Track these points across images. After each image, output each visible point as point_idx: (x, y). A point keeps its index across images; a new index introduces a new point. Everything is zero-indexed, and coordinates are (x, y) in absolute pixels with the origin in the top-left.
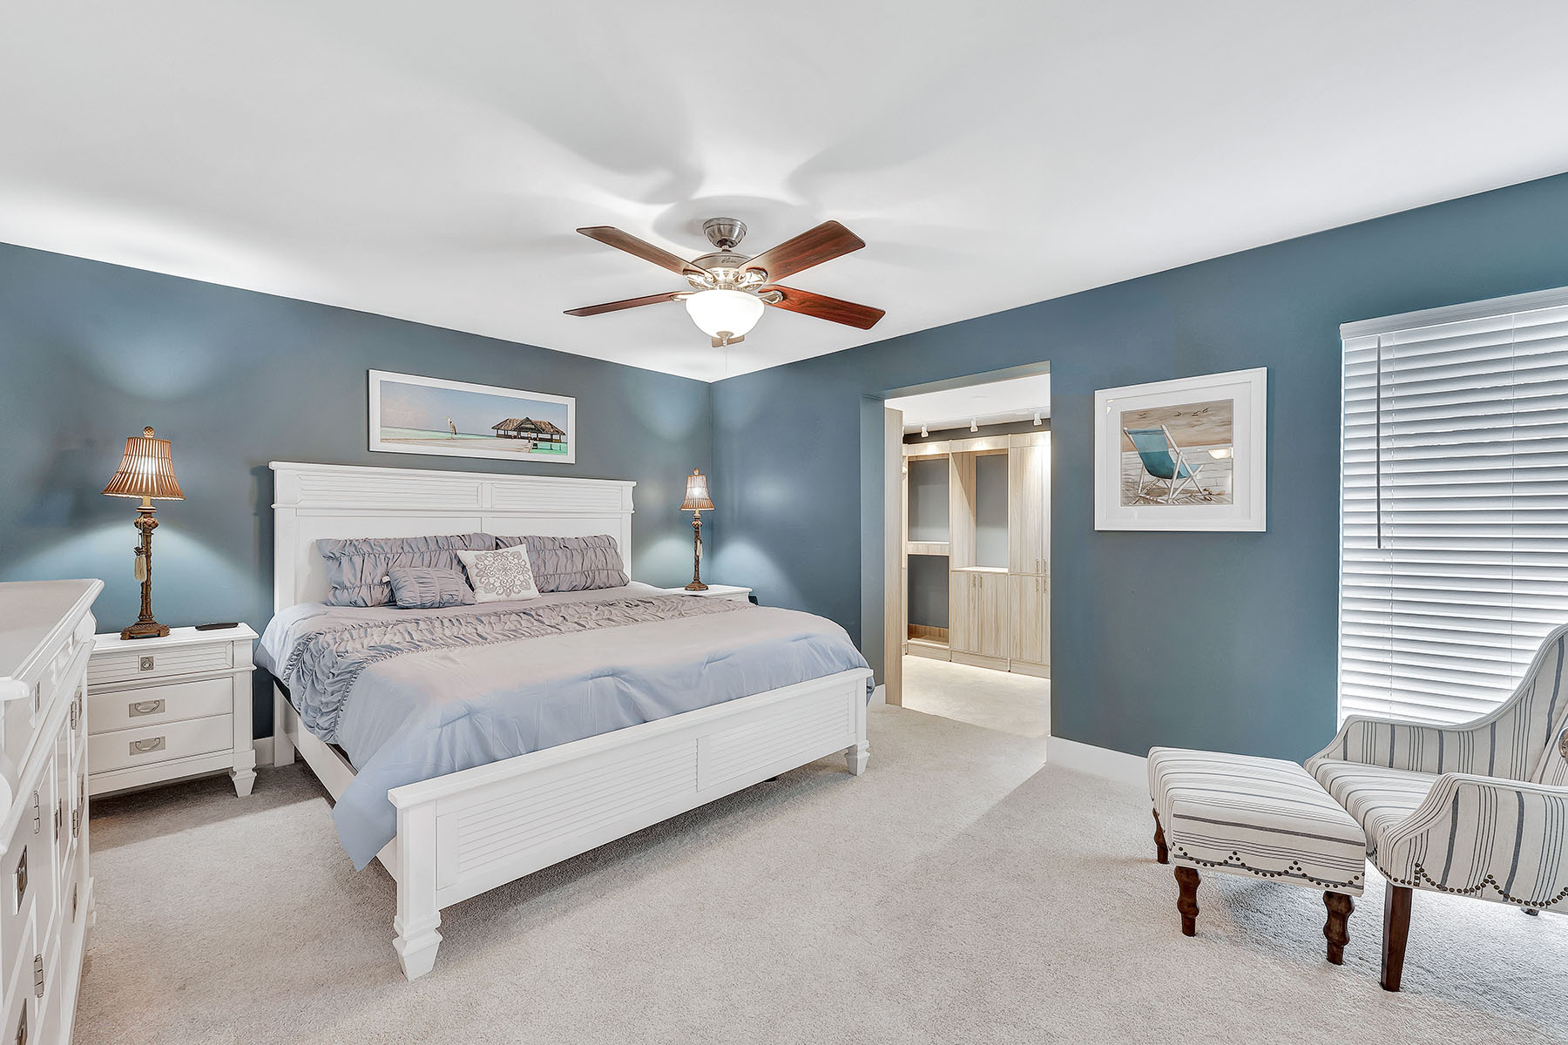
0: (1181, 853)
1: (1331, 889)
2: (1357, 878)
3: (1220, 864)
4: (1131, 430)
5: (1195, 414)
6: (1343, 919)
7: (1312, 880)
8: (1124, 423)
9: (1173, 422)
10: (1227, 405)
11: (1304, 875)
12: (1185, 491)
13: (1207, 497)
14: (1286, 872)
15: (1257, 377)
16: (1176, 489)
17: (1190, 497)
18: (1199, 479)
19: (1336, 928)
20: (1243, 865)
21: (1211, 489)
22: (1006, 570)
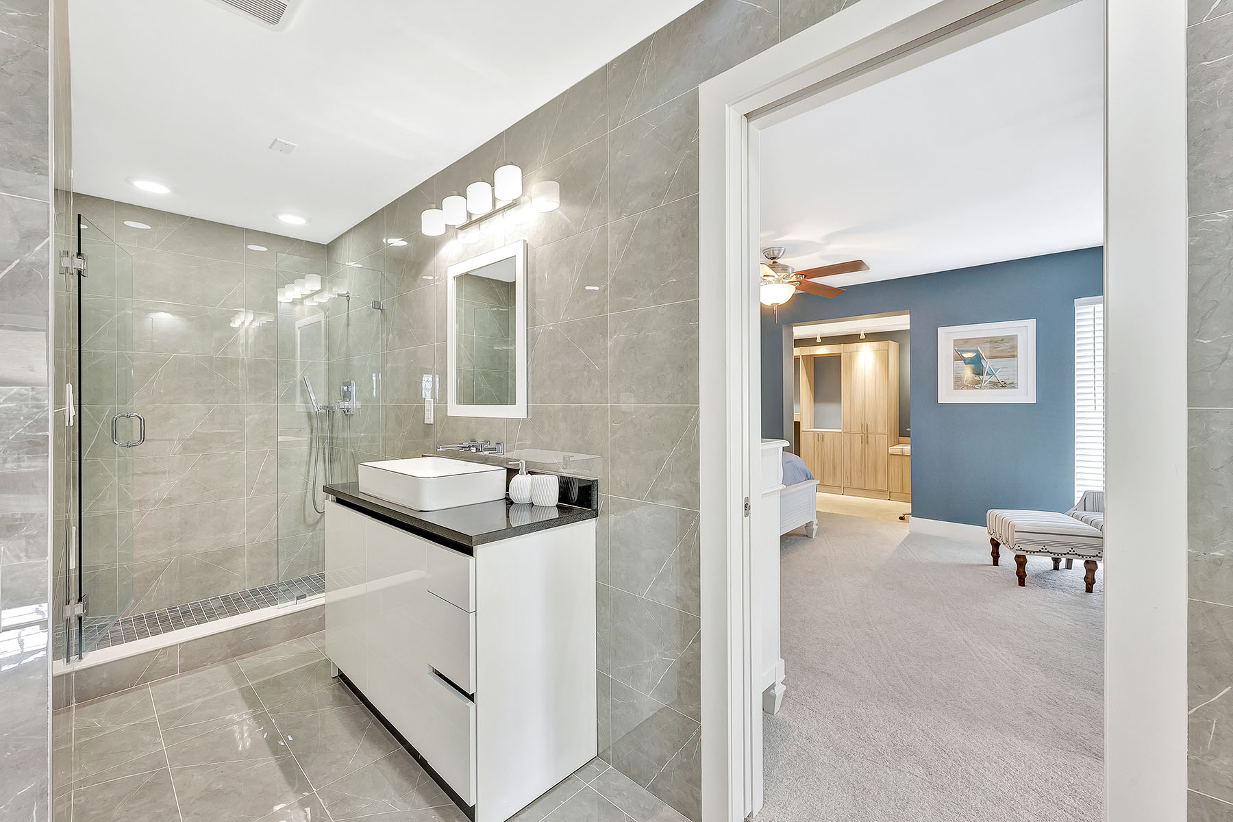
0: (1019, 548)
1: (1088, 559)
2: (1099, 553)
3: (1037, 552)
4: (959, 349)
5: (996, 342)
6: (1094, 572)
7: (1079, 555)
8: (955, 345)
9: (984, 346)
10: (1012, 339)
11: (1076, 554)
12: (991, 382)
13: (1004, 385)
14: (1068, 553)
15: (1031, 324)
16: (985, 381)
17: (995, 385)
18: (999, 377)
19: (1090, 576)
20: (1048, 551)
21: (1006, 381)
22: (840, 431)
